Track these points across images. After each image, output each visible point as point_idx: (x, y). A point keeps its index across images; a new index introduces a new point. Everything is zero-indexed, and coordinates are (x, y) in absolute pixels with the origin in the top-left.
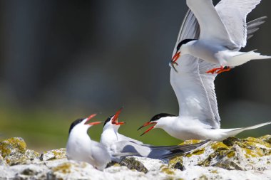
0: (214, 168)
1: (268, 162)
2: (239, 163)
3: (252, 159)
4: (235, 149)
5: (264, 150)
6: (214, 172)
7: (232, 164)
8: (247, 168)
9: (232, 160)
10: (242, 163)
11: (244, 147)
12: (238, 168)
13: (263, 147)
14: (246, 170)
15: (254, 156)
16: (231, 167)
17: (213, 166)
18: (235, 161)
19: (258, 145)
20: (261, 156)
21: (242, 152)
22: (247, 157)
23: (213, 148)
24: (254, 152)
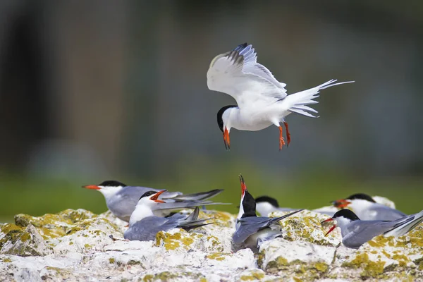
0: (7, 257)
1: (71, 243)
2: (36, 247)
3: (52, 241)
4: (30, 231)
5: (65, 228)
6: (5, 261)
7: (28, 248)
8: (45, 252)
9: (27, 244)
10: (39, 247)
11: (41, 226)
12: (35, 254)
13: (64, 224)
14: (45, 255)
15: (53, 236)
16: (27, 253)
17: (6, 253)
18: (31, 245)
19: (58, 223)
20: (63, 235)
21: (39, 234)
22: (45, 238)
23: (4, 231)
24: (54, 231)
